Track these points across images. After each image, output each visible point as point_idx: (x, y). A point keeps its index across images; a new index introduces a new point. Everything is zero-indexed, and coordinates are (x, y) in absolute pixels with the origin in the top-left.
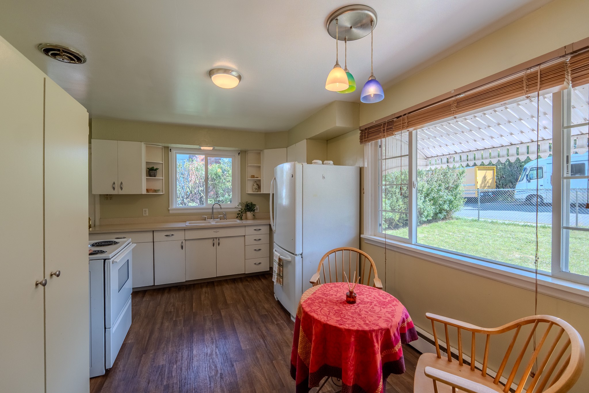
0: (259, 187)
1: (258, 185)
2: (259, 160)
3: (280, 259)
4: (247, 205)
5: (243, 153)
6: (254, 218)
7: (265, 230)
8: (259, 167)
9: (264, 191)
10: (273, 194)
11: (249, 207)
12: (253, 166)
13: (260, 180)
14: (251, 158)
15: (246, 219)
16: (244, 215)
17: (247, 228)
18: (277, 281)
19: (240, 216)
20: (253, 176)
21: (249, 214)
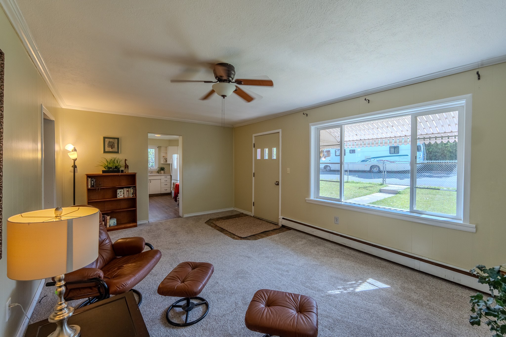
0: (166, 161)
1: (166, 160)
2: (166, 150)
3: (173, 183)
4: (161, 168)
5: (159, 147)
6: (164, 173)
7: (169, 177)
8: (166, 153)
9: (168, 162)
10: (172, 164)
11: (162, 169)
12: (164, 152)
13: (167, 158)
14: (163, 149)
15: (161, 173)
16: (160, 172)
17: (162, 176)
18: (173, 190)
19: (158, 172)
20: (164, 157)
21: (162, 172)
